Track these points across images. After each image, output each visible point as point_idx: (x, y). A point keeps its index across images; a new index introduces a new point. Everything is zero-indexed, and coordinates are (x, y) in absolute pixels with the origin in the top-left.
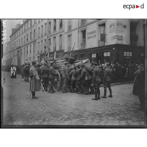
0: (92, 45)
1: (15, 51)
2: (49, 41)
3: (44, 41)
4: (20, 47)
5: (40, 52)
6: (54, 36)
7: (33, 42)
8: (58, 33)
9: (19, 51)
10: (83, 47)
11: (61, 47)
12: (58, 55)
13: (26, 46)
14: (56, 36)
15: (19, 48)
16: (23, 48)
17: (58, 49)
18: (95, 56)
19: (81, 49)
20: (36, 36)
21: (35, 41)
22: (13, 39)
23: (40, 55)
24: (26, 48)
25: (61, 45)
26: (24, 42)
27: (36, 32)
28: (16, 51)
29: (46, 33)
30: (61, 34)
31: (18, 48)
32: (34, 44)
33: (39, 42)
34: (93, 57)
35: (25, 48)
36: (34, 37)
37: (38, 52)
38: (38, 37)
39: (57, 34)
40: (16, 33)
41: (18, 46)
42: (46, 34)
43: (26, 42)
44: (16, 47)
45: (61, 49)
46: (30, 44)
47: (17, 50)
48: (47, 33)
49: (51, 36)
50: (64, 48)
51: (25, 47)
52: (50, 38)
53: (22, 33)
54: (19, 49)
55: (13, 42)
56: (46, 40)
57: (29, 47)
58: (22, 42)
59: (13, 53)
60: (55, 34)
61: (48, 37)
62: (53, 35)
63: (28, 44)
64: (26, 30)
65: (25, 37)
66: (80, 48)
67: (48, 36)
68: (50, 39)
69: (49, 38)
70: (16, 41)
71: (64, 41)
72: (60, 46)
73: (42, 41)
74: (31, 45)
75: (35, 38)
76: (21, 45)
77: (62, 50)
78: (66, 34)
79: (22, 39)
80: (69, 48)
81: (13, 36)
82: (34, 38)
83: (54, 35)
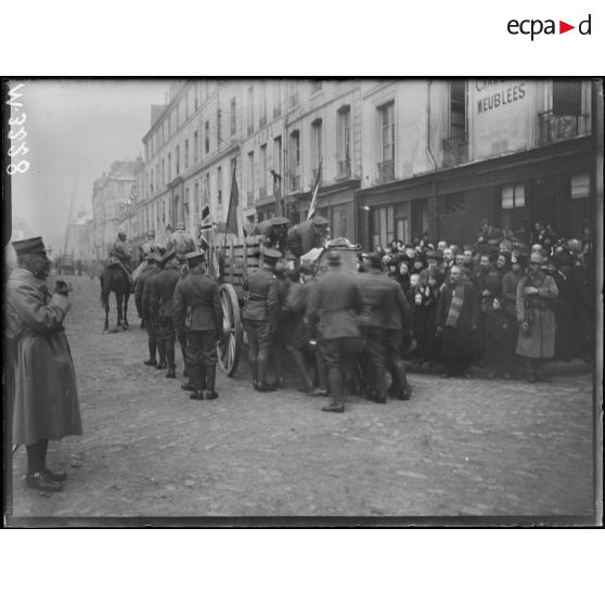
0: (505, 143)
1: (163, 198)
2: (294, 142)
3: (271, 143)
4: (180, 181)
5: (257, 195)
6: (313, 118)
7: (230, 153)
8: (331, 102)
9: (176, 200)
10: (453, 158)
11: (348, 165)
12: (332, 207)
13: (203, 174)
14: (321, 114)
15: (177, 185)
16: (190, 184)
17: (330, 176)
18: (520, 201)
19: (444, 166)
20: (238, 128)
21: (237, 149)
22: (155, 150)
23: (257, 208)
24: (202, 186)
25: (348, 156)
26: (196, 159)
27: (237, 106)
28: (167, 198)
29: (280, 105)
30: (347, 103)
31: (171, 187)
32: (234, 161)
33: (251, 154)
34: (507, 203)
35: (197, 185)
36: (233, 132)
37: (250, 197)
38: (246, 132)
39: (325, 105)
40: (166, 124)
41: (174, 176)
42: (280, 114)
43: (204, 158)
44: (167, 182)
45: (345, 175)
46: (217, 165)
47: (169, 195)
48: (282, 108)
49: (302, 117)
50: (361, 167)
51: (196, 177)
52: (297, 126)
53: (187, 119)
54: (178, 191)
55: (156, 161)
56: (278, 139)
57: (213, 178)
58: (187, 156)
59: (155, 207)
60: (318, 109)
61: (287, 126)
62: (307, 110)
63: (208, 166)
64: (199, 105)
65: (196, 134)
66: (440, 165)
67: (289, 122)
68: (296, 135)
69: (291, 130)
70: (163, 155)
71: (358, 137)
72: (341, 163)
73: (264, 147)
74: (220, 168)
75: (237, 136)
76: (183, 172)
77: (352, 178)
78: (370, 100)
79: (187, 145)
80: (387, 167)
81: (155, 137)
82: (233, 137)
83: (312, 112)
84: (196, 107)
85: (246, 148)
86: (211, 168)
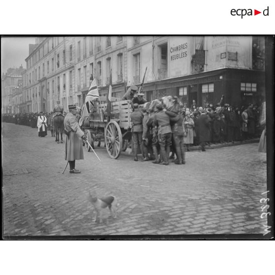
0: (180, 72)
1: (36, 86)
2: (99, 66)
3: (88, 66)
4: (45, 79)
5: (82, 86)
6: (107, 57)
7: (69, 68)
8: (114, 51)
9: (43, 87)
10: (162, 76)
11: (122, 77)
12: (115, 93)
13: (57, 76)
14: (110, 56)
15: (44, 81)
16: (50, 81)
17: (115, 80)
18: (186, 93)
19: (159, 79)
20: (73, 58)
21: (73, 67)
22: (32, 65)
23: (82, 92)
24: (56, 81)
25: (121, 73)
26: (53, 70)
27: (73, 49)
28: (38, 86)
29: (92, 50)
30: (121, 52)
31: (40, 81)
32: (71, 72)
33: (79, 69)
34: (181, 94)
35: (53, 81)
36: (71, 60)
37: (79, 87)
38: (77, 60)
39: (112, 52)
40: (37, 53)
41: (41, 77)
42: (92, 54)
43: (57, 70)
44: (38, 79)
45: (120, 81)
46: (64, 73)
47: (39, 85)
48: (94, 51)
49: (102, 56)
50: (127, 78)
51: (53, 78)
52: (100, 60)
53: (48, 53)
54: (44, 83)
55: (33, 69)
56: (92, 64)
57: (61, 79)
58: (48, 69)
59: (32, 90)
60: (109, 53)
61: (96, 59)
62: (105, 54)
63: (59, 74)
64: (54, 47)
65: (53, 59)
66: (157, 79)
67: (97, 57)
68: (100, 63)
69: (97, 61)
70: (36, 67)
71: (126, 66)
72: (119, 76)
73: (85, 67)
74: (64, 75)
75: (73, 61)
76: (46, 75)
77: (123, 82)
78: (130, 52)
79: (48, 64)
80: (137, 78)
81: (32, 58)
82: (71, 62)
83: (107, 54)
84: (53, 47)
85: (77, 67)
86: (61, 74)
